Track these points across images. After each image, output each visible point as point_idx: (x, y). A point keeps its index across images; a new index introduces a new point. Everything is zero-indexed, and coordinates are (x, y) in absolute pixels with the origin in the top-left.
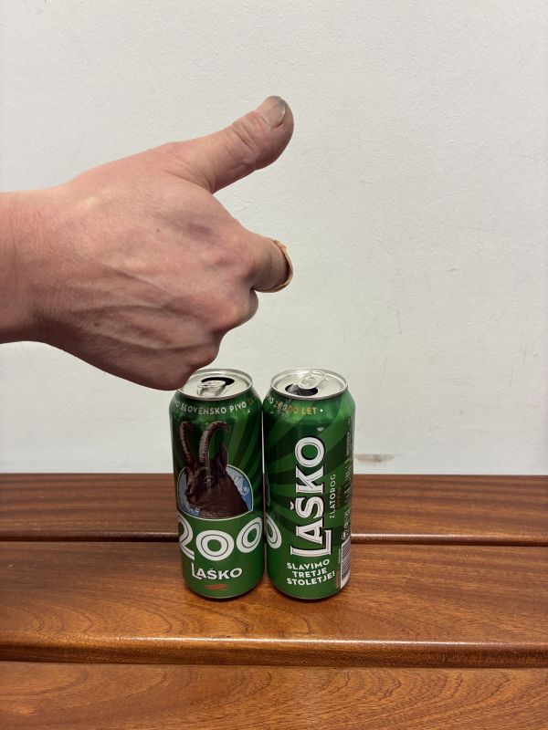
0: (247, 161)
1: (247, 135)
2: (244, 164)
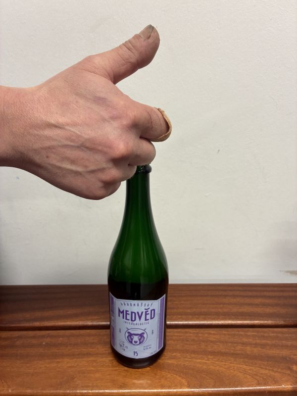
0: (131, 60)
1: (131, 46)
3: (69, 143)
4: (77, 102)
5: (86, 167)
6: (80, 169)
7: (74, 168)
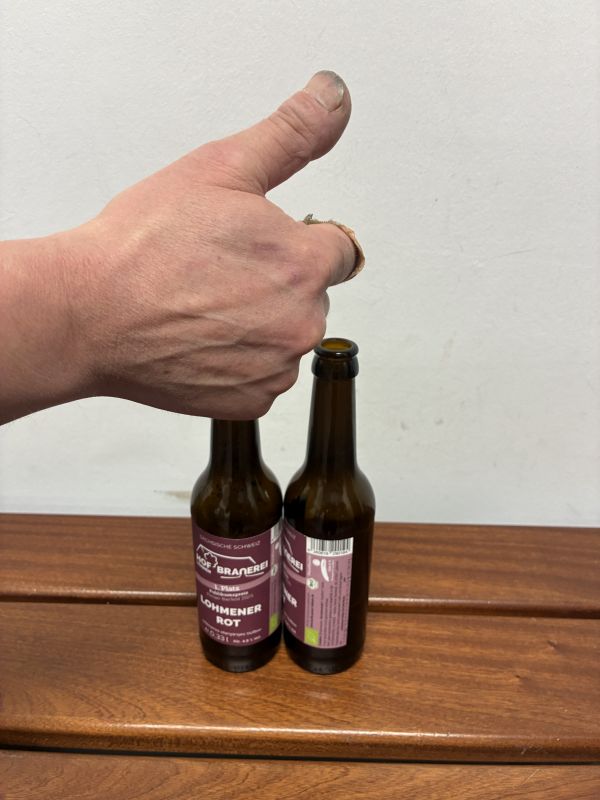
1: (300, 123)
2: (298, 157)
3: (214, 343)
5: (245, 376)
6: (231, 382)
7: (220, 382)
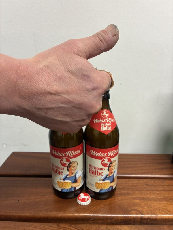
0: (101, 48)
1: (102, 39)
2: (100, 50)
4: (70, 77)
